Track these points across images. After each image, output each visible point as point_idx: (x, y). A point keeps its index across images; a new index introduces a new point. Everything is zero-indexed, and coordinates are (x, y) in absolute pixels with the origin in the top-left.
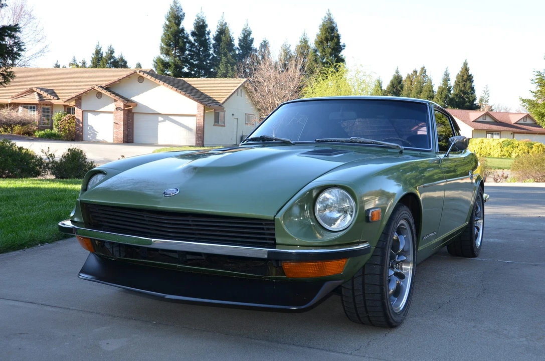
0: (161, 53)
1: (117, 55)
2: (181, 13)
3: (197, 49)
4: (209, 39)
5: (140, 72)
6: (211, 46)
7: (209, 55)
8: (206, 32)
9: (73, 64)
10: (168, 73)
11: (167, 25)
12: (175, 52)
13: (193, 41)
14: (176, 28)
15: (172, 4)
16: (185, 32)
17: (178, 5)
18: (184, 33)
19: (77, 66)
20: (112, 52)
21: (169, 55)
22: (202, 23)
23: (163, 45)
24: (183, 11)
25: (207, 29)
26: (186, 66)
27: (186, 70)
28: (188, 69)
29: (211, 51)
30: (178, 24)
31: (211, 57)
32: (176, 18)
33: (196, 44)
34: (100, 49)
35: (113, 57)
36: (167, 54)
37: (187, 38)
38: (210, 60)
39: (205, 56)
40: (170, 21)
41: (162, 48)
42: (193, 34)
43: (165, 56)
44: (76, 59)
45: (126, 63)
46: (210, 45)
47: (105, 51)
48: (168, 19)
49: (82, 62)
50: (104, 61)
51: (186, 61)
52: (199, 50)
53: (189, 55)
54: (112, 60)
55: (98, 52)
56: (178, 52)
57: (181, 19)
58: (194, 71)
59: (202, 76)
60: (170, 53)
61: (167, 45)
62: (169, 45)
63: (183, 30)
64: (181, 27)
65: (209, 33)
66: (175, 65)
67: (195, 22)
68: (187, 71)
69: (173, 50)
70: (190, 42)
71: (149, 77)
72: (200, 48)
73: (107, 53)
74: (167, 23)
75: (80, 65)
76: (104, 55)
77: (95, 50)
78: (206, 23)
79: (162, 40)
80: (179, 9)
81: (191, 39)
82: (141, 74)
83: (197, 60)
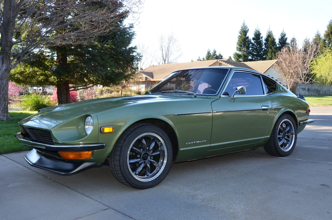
0: (237, 51)
1: (217, 54)
2: (247, 29)
3: (256, 47)
4: (262, 40)
5: (220, 61)
6: (263, 44)
7: (263, 49)
8: (261, 37)
9: (198, 60)
10: (241, 60)
11: (239, 36)
12: (244, 49)
13: (253, 43)
14: (244, 37)
15: (242, 25)
16: (249, 38)
17: (245, 25)
18: (248, 39)
19: (201, 60)
20: (215, 52)
21: (241, 51)
22: (258, 33)
23: (238, 46)
24: (248, 28)
25: (261, 36)
26: (250, 56)
27: (250, 58)
28: (251, 57)
29: (264, 47)
30: (246, 35)
31: (264, 50)
32: (244, 32)
33: (255, 44)
34: (210, 51)
35: (215, 55)
36: (240, 50)
37: (250, 41)
38: (263, 51)
39: (260, 50)
40: (241, 34)
41: (237, 48)
42: (254, 39)
43: (239, 51)
44: (200, 57)
45: (222, 57)
46: (262, 43)
47: (212, 52)
48: (240, 33)
49: (203, 58)
50: (212, 57)
51: (250, 53)
52: (257, 47)
53: (251, 50)
54: (215, 56)
55: (209, 53)
56: (246, 49)
57: (247, 32)
58: (254, 58)
59: (259, 60)
60: (241, 50)
61: (240, 46)
62: (241, 46)
63: (248, 37)
64: (247, 36)
65: (262, 38)
66: (244, 55)
67: (254, 33)
68: (251, 58)
69: (243, 48)
70: (252, 43)
71: (224, 63)
72: (257, 46)
73: (213, 53)
74: (240, 35)
75: (202, 60)
76: (212, 54)
77: (207, 52)
78: (260, 32)
79: (238, 44)
80: (246, 27)
81: (253, 41)
82: (220, 62)
83: (256, 52)
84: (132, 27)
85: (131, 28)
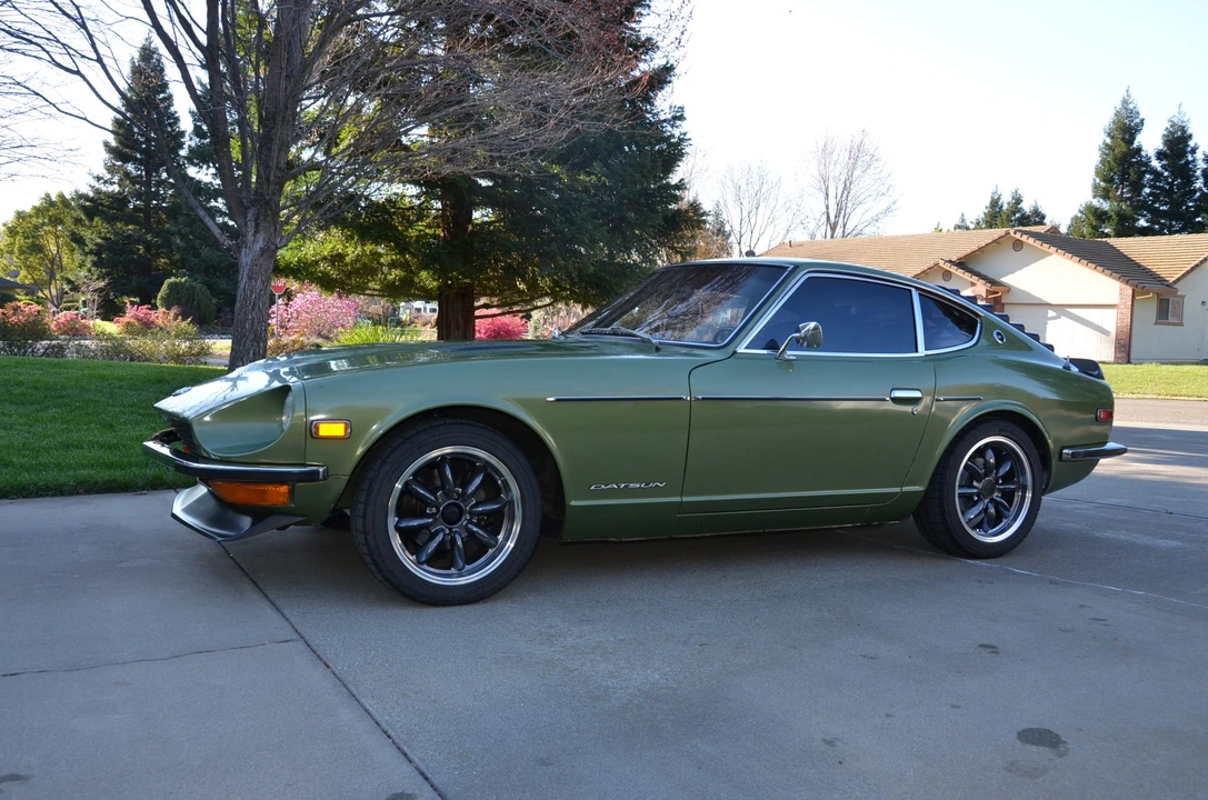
0: (1094, 197)
1: (1027, 207)
2: (1137, 120)
3: (1168, 183)
4: (1194, 161)
5: (1015, 233)
6: (1199, 173)
7: (1195, 191)
8: (1189, 149)
9: (959, 227)
10: (1106, 231)
11: (1107, 145)
12: (1122, 193)
13: (1159, 169)
14: (1124, 148)
15: (1119, 106)
16: (1143, 153)
17: (1131, 106)
18: (1141, 156)
19: (968, 228)
20: (1018, 201)
21: (1109, 198)
22: (1179, 133)
23: (1098, 180)
24: (1141, 117)
25: (1192, 143)
26: (1145, 216)
27: (1142, 223)
28: (1147, 221)
29: (1199, 184)
30: (1131, 141)
31: (1198, 194)
32: (1126, 129)
33: (1166, 174)
34: (999, 198)
35: (1019, 210)
36: (1106, 197)
37: (1147, 163)
38: (1195, 201)
39: (1184, 195)
40: (1112, 138)
41: (1096, 187)
42: (1160, 155)
43: (1101, 201)
44: (966, 217)
45: (1043, 217)
46: (1195, 172)
47: (1006, 200)
48: (1109, 135)
49: (975, 221)
50: (1004, 217)
51: (1140, 207)
52: (1171, 184)
53: (1149, 195)
54: (1018, 215)
55: (995, 203)
56: (1128, 192)
57: (1137, 131)
58: (1159, 223)
59: (1176, 232)
60: (1111, 195)
61: (1105, 181)
62: (1109, 180)
63: (1139, 150)
64: (1136, 144)
65: (1194, 151)
66: (1118, 214)
67: (1165, 133)
68: (1145, 224)
69: (1117, 188)
70: (1153, 171)
71: (1031, 241)
72: (1173, 181)
73: (1009, 204)
74: (1108, 141)
75: (972, 226)
76: (1005, 207)
77: (990, 200)
78: (1189, 132)
79: (1098, 173)
80: (1133, 113)
81: (1156, 164)
82: (1018, 236)
83: (1165, 204)
84: (681, 118)
85: (678, 123)
